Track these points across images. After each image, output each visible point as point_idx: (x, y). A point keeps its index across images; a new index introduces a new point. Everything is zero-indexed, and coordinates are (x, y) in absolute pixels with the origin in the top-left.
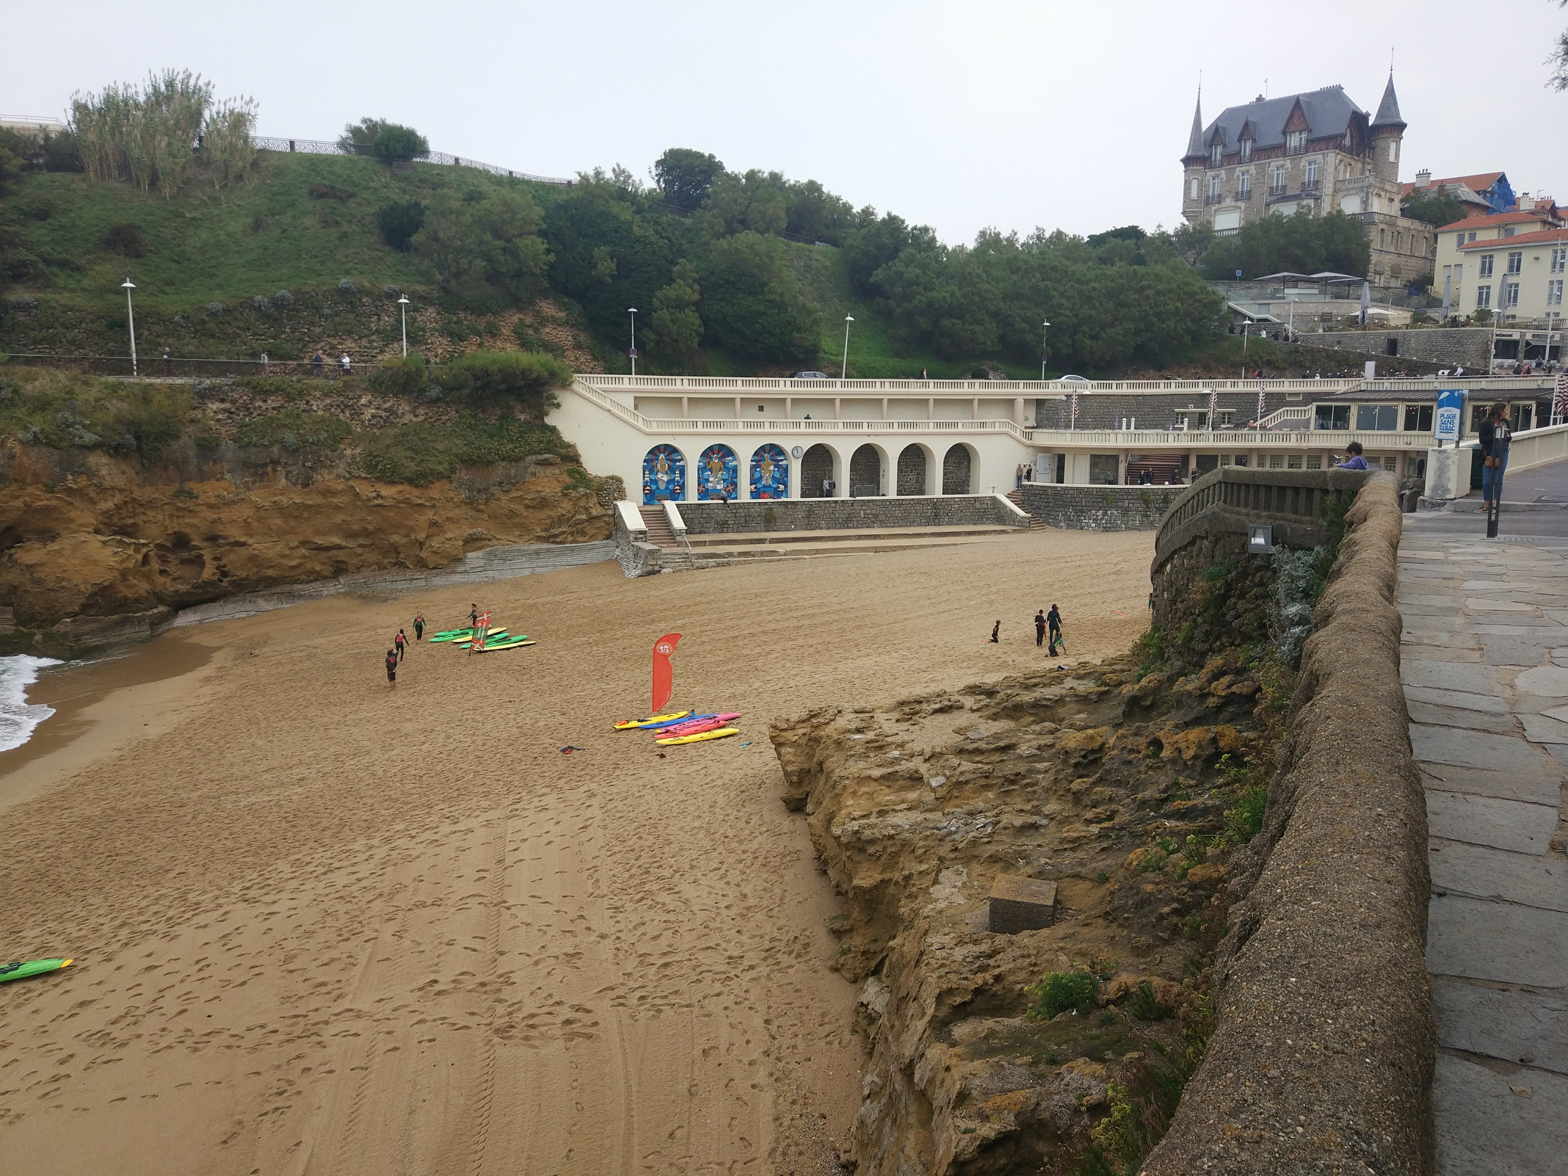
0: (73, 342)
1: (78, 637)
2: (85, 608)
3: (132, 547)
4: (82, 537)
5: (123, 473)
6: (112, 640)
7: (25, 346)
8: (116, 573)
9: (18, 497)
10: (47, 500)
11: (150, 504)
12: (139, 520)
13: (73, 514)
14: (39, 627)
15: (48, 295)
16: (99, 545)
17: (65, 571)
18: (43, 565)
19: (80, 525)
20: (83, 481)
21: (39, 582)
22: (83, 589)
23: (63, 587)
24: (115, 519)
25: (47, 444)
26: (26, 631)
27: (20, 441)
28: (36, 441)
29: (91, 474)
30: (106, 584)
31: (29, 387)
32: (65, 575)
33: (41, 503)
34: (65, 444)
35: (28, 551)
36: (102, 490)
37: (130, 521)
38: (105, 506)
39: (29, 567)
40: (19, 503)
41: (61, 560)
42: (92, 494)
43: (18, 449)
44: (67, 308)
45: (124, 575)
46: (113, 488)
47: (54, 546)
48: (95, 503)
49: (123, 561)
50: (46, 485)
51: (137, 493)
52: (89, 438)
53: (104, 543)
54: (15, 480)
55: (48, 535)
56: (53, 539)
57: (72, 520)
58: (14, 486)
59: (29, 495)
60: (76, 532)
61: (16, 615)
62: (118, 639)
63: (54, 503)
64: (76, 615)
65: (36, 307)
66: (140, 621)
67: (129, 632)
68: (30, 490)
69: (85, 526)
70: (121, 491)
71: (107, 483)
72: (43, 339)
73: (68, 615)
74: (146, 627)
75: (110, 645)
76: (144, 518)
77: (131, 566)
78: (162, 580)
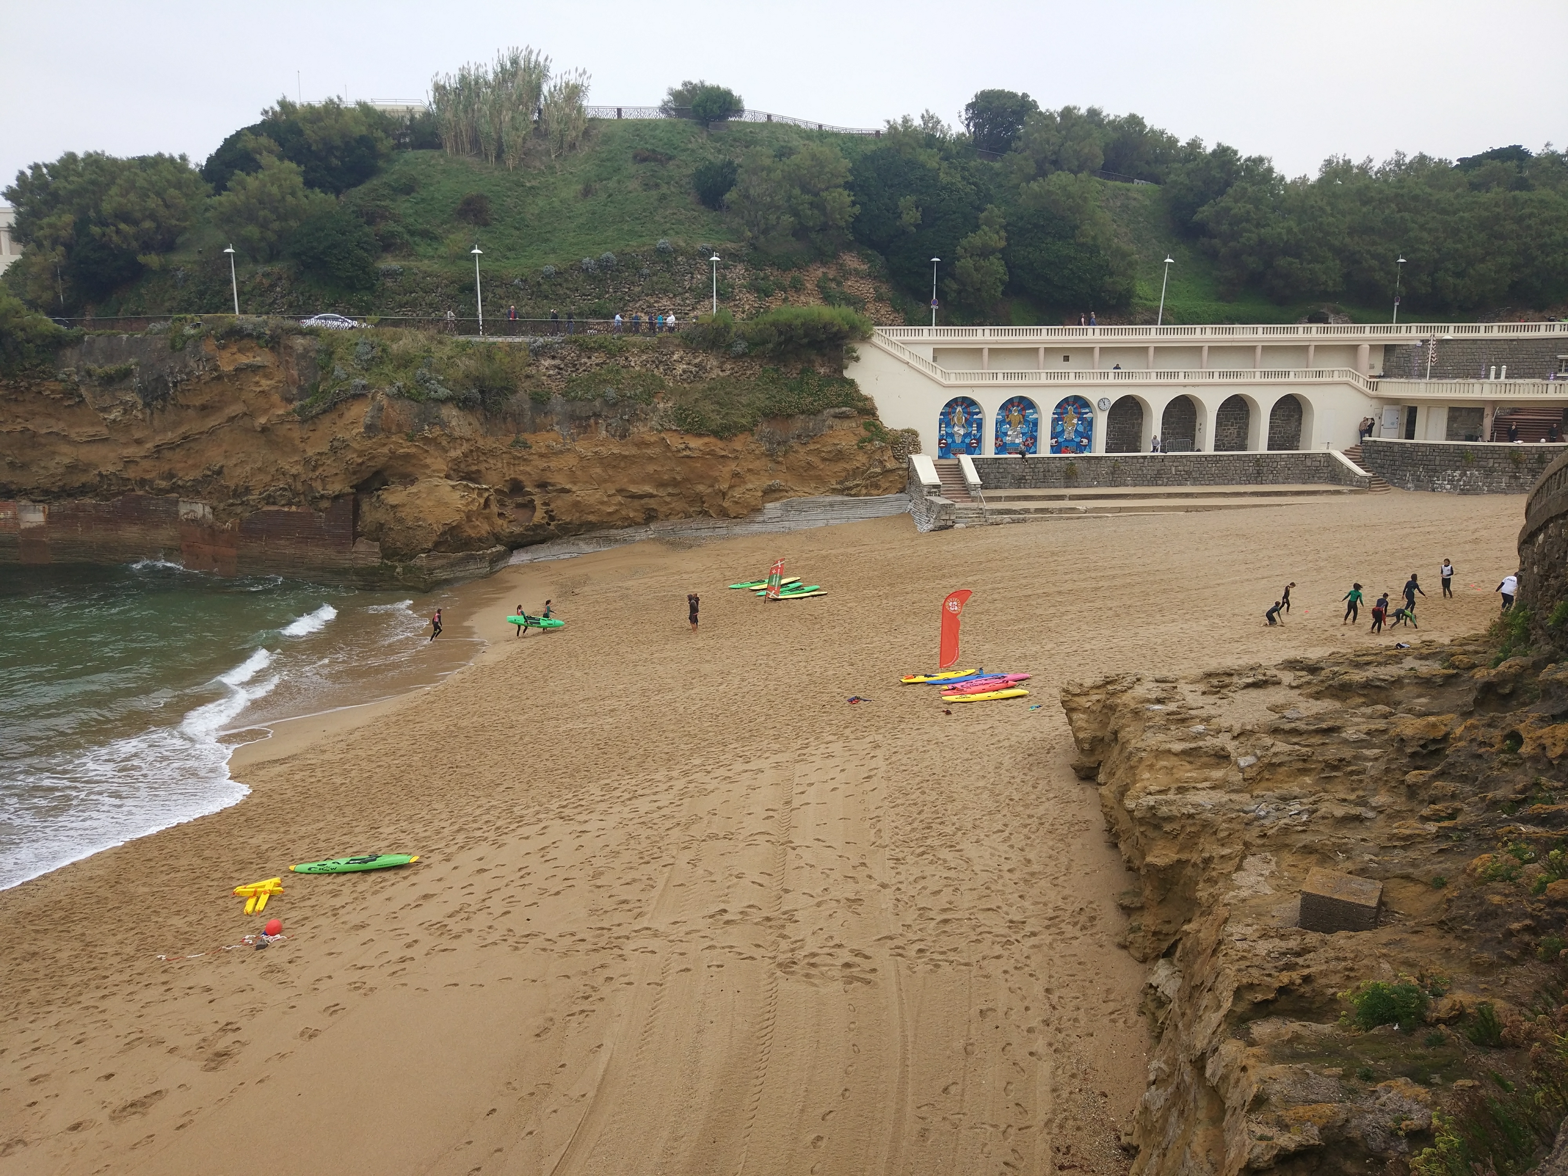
0: (430, 305)
1: (431, 571)
2: (437, 545)
3: (476, 492)
4: (435, 481)
5: (470, 424)
6: (458, 574)
7: (392, 309)
8: (463, 515)
9: (385, 445)
10: (408, 447)
11: (492, 453)
12: (482, 467)
13: (428, 461)
14: (400, 561)
15: (412, 263)
16: (449, 489)
17: (421, 512)
18: (404, 505)
19: (434, 471)
20: (437, 431)
21: (401, 521)
22: (435, 526)
23: (419, 526)
24: (463, 466)
25: (409, 398)
26: (390, 564)
27: (388, 395)
28: (400, 395)
29: (443, 425)
30: (454, 524)
31: (395, 346)
32: (421, 515)
33: (402, 451)
34: (423, 397)
35: (392, 493)
36: (452, 439)
37: (474, 468)
38: (453, 454)
39: (393, 507)
40: (385, 450)
41: (418, 502)
42: (444, 443)
43: (385, 403)
44: (427, 274)
45: (469, 516)
46: (461, 438)
47: (413, 489)
48: (447, 452)
49: (468, 504)
50: (407, 435)
51: (481, 443)
52: (443, 392)
53: (453, 487)
54: (383, 430)
55: (409, 479)
56: (412, 482)
57: (427, 466)
58: (382, 435)
59: (393, 442)
60: (430, 477)
61: (383, 549)
62: (463, 574)
63: (413, 450)
64: (430, 551)
65: (401, 274)
66: (482, 558)
67: (472, 567)
68: (394, 438)
69: (438, 471)
70: (468, 440)
71: (457, 434)
72: (406, 303)
73: (423, 551)
74: (487, 564)
75: (457, 579)
76: (487, 466)
77: (475, 509)
78: (500, 522)
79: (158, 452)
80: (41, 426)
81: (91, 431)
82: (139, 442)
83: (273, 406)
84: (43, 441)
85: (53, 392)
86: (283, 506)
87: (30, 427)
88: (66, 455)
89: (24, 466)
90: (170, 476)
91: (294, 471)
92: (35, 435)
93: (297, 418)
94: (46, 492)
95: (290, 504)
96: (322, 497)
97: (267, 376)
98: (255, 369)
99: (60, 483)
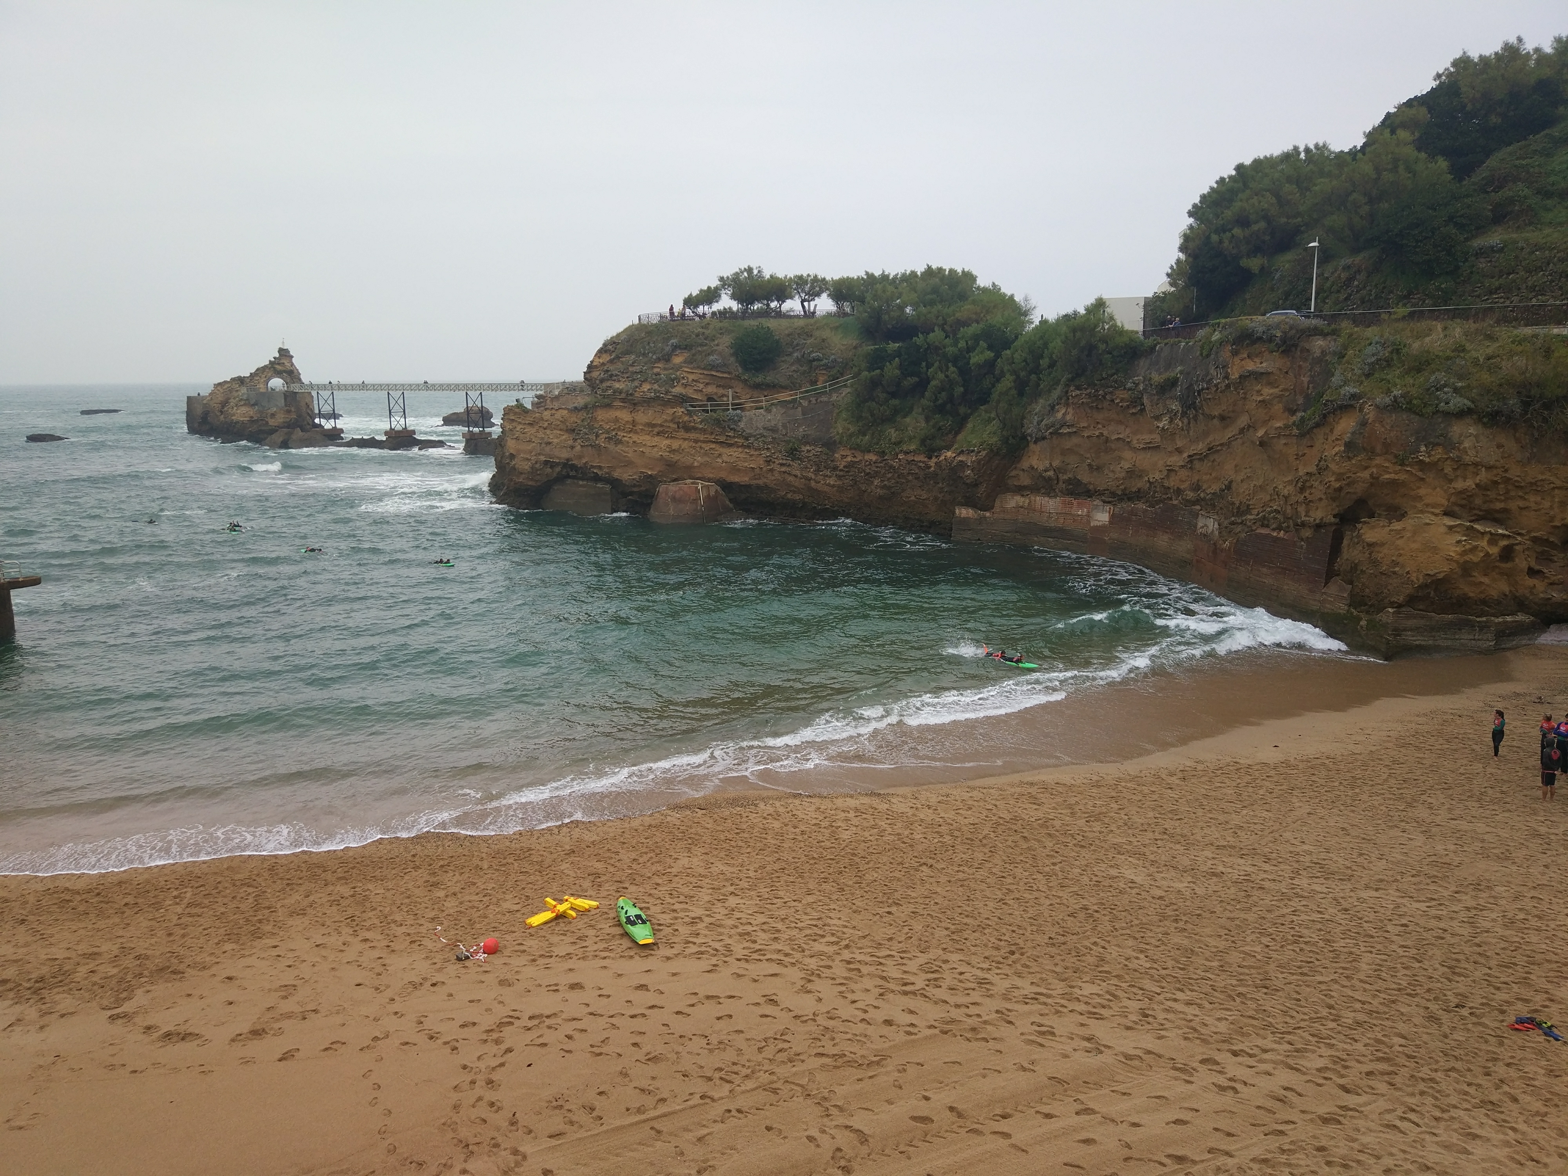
0: (1532, 288)
1: (1397, 632)
2: (1411, 600)
3: (1487, 537)
4: (1427, 518)
5: (1499, 446)
6: (1440, 643)
7: (1478, 296)
8: (1454, 566)
9: (1366, 468)
10: (1396, 473)
11: (1535, 487)
12: (1513, 505)
13: (1422, 492)
14: (1367, 612)
16: (1443, 529)
17: (1400, 555)
18: (1383, 544)
19: (1427, 505)
20: (1438, 453)
21: (1375, 563)
22: (1413, 577)
23: (1395, 573)
24: (1478, 501)
25: (1409, 410)
26: (1355, 613)
27: (1377, 407)
28: (1395, 406)
29: (1449, 445)
30: (1441, 576)
32: (1401, 560)
33: (1387, 476)
34: (1430, 410)
35: (1373, 527)
36: (1460, 466)
37: (1499, 506)
38: (1460, 485)
39: (1371, 545)
40: (1366, 475)
41: (1400, 542)
42: (1448, 470)
43: (1371, 417)
45: (1466, 569)
46: (1476, 465)
47: (1397, 526)
48: (1451, 481)
49: (1464, 553)
50: (1396, 457)
51: (1515, 472)
52: (1458, 402)
53: (1451, 528)
54: (1364, 449)
55: (1396, 513)
56: (1402, 516)
57: (1420, 498)
58: (1363, 456)
59: (1377, 466)
60: (1422, 512)
61: (1352, 595)
62: (1449, 643)
63: (1402, 477)
64: (1400, 606)
66: (1483, 627)
67: (1465, 637)
68: (1378, 460)
69: (1434, 506)
70: (1489, 468)
71: (1467, 459)
73: (1392, 604)
74: (1490, 636)
75: (1437, 649)
76: (1521, 503)
77: (1476, 559)
78: (1530, 582)
79: (1191, 462)
80: (1114, 432)
81: (1147, 437)
82: (1179, 451)
83: (1272, 418)
84: (1113, 446)
85: (1122, 400)
86: (1274, 530)
87: (1105, 433)
88: (1129, 459)
89: (1099, 469)
90: (1197, 487)
91: (1286, 492)
92: (1107, 440)
93: (1295, 431)
94: (1113, 494)
95: (1279, 528)
96: (1303, 525)
97: (1270, 384)
98: (1258, 376)
99: (1122, 487)
